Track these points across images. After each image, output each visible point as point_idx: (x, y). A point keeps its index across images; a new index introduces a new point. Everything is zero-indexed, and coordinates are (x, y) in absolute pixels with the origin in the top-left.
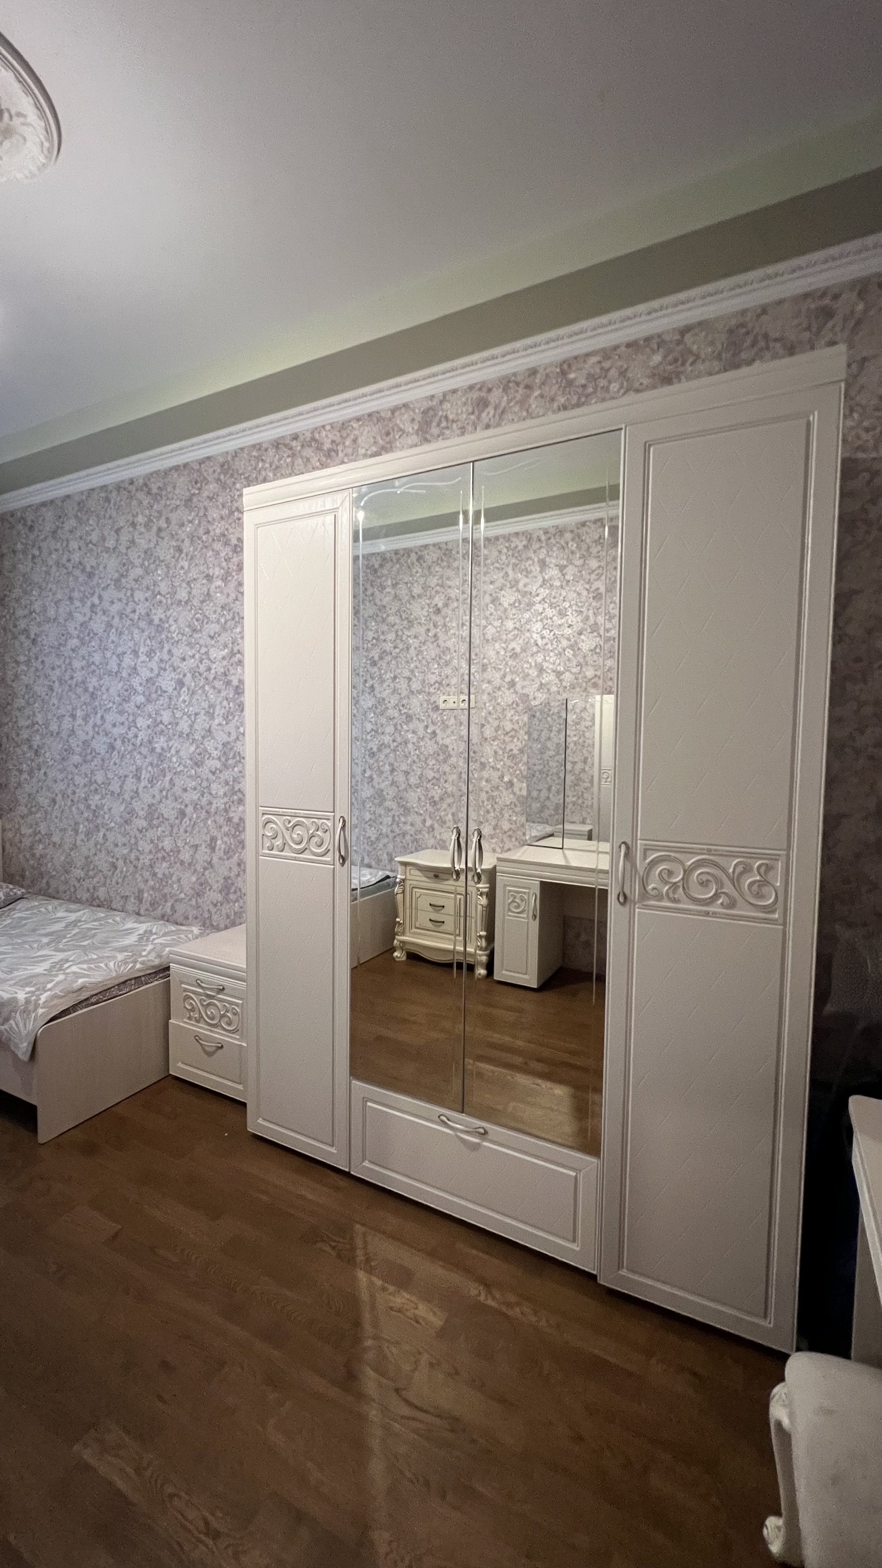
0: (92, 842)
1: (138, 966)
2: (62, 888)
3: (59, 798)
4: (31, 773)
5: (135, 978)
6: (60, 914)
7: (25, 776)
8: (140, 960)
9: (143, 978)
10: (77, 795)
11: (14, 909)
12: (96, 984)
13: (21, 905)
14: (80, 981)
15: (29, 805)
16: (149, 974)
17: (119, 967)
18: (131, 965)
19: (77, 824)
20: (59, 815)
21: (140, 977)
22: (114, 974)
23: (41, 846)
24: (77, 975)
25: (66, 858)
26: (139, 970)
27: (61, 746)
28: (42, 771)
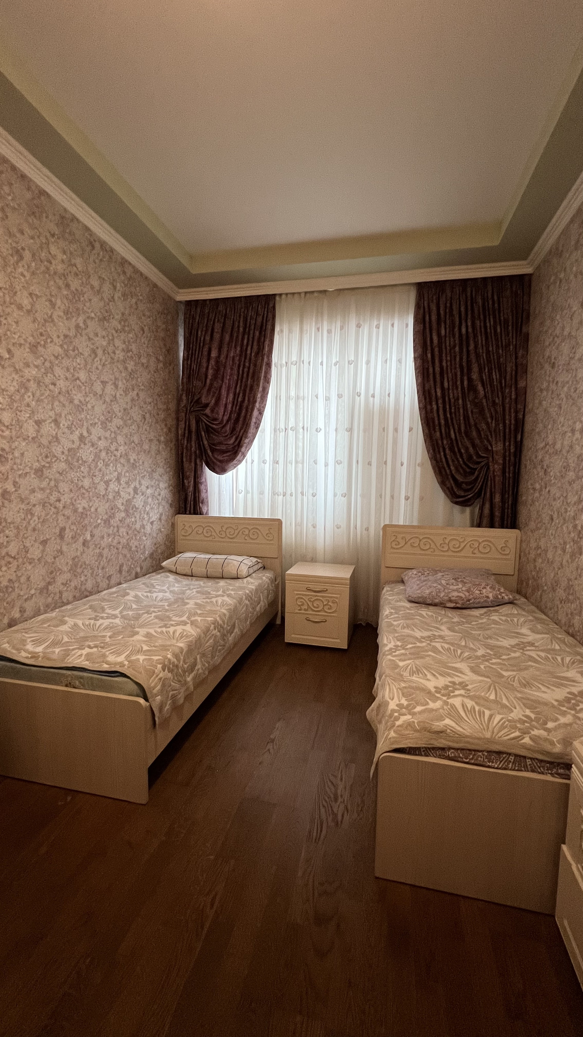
0: (575, 564)
1: (527, 740)
2: (549, 604)
3: (555, 516)
4: (541, 490)
5: (516, 756)
6: (524, 631)
7: (537, 494)
8: (535, 732)
9: (529, 762)
10: (568, 514)
11: (497, 611)
12: (461, 735)
13: (505, 609)
14: (447, 721)
15: (537, 522)
16: (541, 761)
17: (503, 727)
18: (517, 734)
19: (565, 543)
20: (554, 532)
21: (525, 757)
22: (488, 735)
23: (540, 560)
24: (453, 713)
25: (554, 576)
26: (524, 746)
27: (561, 464)
28: (547, 490)
